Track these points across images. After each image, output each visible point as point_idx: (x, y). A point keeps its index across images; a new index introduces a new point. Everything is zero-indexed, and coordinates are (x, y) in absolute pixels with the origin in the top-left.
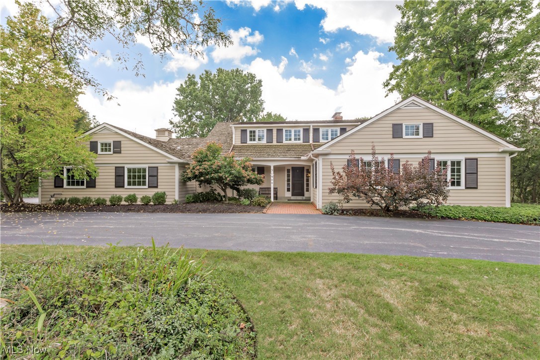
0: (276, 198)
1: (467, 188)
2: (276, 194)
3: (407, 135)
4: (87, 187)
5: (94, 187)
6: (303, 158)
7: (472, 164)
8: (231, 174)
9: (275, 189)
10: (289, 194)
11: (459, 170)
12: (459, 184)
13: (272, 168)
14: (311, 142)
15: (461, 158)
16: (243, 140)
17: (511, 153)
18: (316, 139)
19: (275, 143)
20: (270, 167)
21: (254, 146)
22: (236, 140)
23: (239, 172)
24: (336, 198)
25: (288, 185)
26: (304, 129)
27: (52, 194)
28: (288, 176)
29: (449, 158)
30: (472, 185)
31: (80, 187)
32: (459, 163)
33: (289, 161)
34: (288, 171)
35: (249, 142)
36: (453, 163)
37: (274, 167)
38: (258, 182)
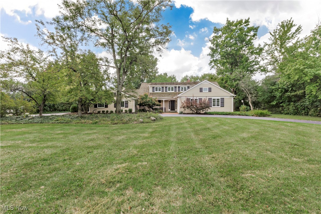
0: (165, 111)
1: (221, 107)
2: (165, 110)
3: (204, 91)
4: (105, 107)
5: (107, 107)
6: (174, 97)
7: (223, 99)
8: (152, 103)
9: (165, 108)
10: (169, 110)
11: (219, 101)
12: (219, 106)
13: (164, 101)
14: (177, 91)
15: (219, 98)
16: (153, 91)
17: (233, 97)
18: (179, 91)
19: (164, 92)
20: (163, 100)
21: (157, 93)
22: (151, 91)
23: (154, 102)
24: (182, 110)
25: (169, 107)
26: (175, 87)
27: (94, 110)
28: (169, 103)
29: (216, 98)
30: (223, 106)
31: (103, 107)
32: (219, 99)
33: (169, 98)
34: (169, 102)
35: (155, 92)
36: (217, 99)
37: (165, 100)
38: (160, 105)
